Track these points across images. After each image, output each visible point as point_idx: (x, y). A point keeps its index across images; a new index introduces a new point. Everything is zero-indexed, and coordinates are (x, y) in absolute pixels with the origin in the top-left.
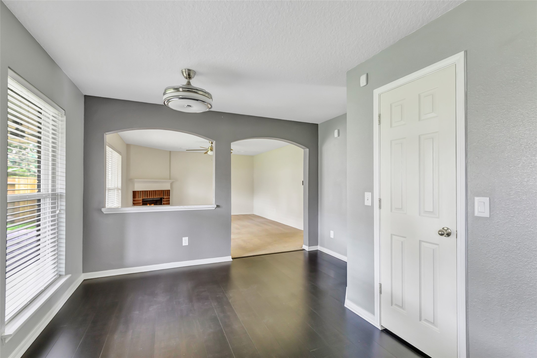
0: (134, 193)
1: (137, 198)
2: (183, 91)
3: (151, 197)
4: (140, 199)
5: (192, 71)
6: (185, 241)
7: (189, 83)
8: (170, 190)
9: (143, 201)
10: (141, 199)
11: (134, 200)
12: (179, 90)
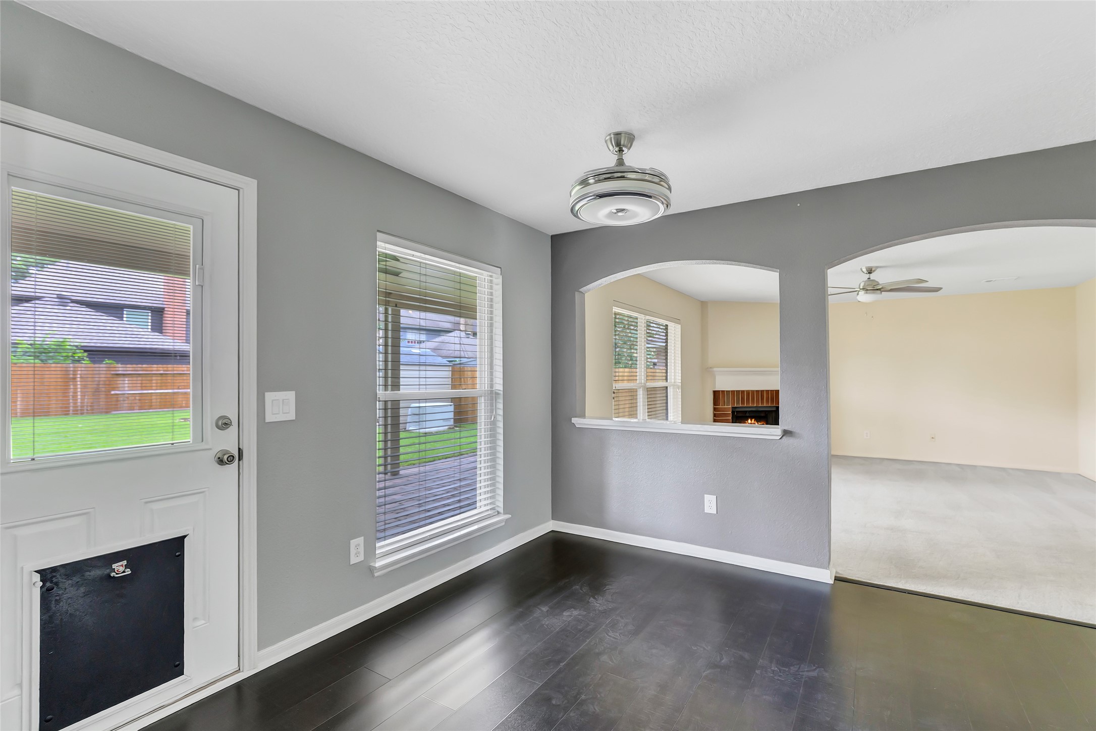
0: (716, 393)
1: (722, 406)
2: (597, 182)
3: (752, 405)
4: (727, 407)
5: (623, 135)
6: (710, 504)
7: (620, 162)
8: (777, 392)
9: (733, 412)
10: (730, 406)
11: (715, 409)
12: (589, 183)
